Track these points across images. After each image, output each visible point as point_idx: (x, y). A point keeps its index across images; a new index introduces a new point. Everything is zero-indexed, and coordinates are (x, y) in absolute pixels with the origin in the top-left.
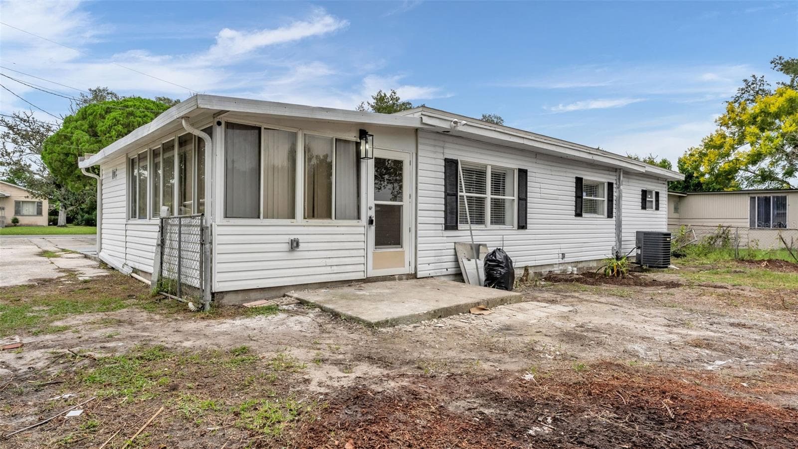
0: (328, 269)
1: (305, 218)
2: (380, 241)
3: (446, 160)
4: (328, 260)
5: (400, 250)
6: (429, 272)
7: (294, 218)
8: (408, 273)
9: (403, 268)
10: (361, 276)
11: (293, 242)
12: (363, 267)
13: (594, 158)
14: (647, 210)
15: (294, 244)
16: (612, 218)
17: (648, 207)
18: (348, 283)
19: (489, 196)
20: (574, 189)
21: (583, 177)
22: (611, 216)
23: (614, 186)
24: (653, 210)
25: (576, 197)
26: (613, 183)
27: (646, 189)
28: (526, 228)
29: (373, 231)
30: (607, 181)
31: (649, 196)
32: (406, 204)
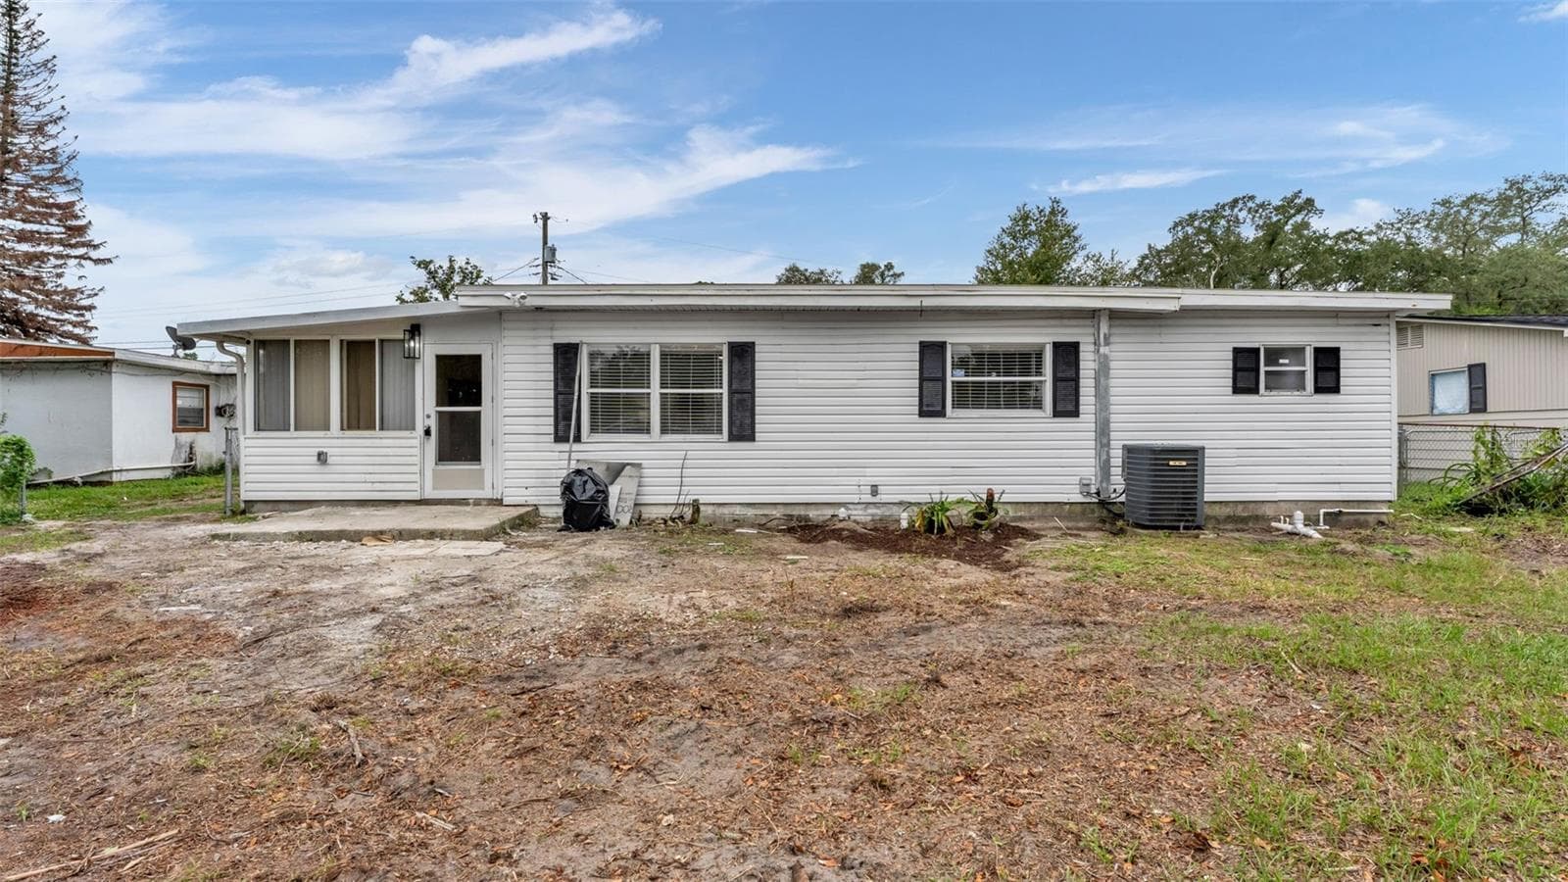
0: (369, 486)
1: (342, 429)
2: (446, 455)
3: (557, 347)
4: (368, 476)
5: (478, 467)
6: (526, 498)
7: (329, 430)
8: (490, 497)
9: (481, 492)
10: (416, 496)
11: (320, 455)
12: (416, 486)
13: (928, 302)
14: (1266, 394)
15: (322, 458)
16: (1078, 416)
17: (1267, 388)
18: (395, 503)
19: (655, 391)
20: (917, 365)
21: (949, 340)
22: (1075, 413)
23: (1082, 348)
24: (1304, 393)
25: (922, 380)
26: (1078, 343)
27: (1256, 345)
28: (753, 439)
29: (432, 444)
30: (1051, 339)
31: (1281, 361)
32: (485, 409)
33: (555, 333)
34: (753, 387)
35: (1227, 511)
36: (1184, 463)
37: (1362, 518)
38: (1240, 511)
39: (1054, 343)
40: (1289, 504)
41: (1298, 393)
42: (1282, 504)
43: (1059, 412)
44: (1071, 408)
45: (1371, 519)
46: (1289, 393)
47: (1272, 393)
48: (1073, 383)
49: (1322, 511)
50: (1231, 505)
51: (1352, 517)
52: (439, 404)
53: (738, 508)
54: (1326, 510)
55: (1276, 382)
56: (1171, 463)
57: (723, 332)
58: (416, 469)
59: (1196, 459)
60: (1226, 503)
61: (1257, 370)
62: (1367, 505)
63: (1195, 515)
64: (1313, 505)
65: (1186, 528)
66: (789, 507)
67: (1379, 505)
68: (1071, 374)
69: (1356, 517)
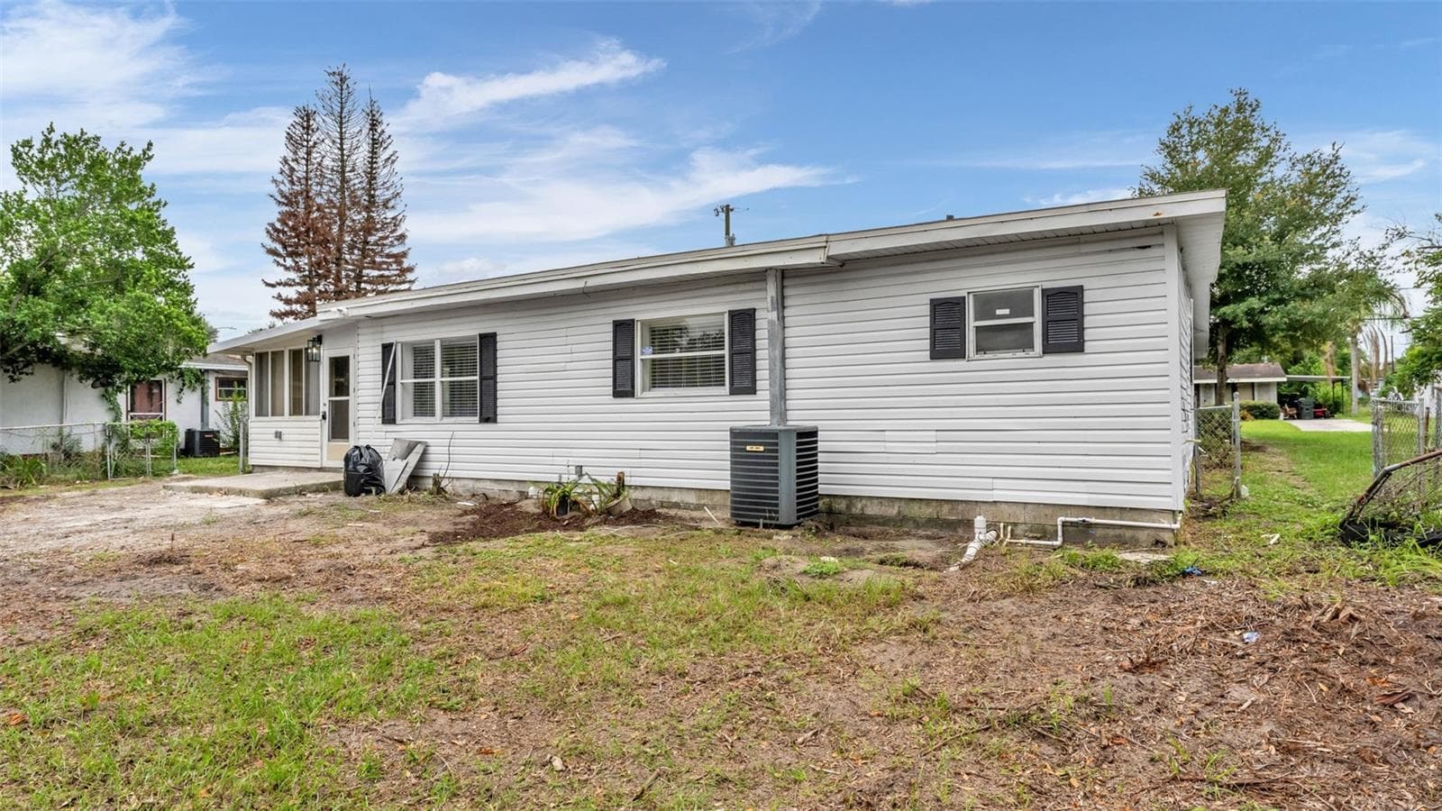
0: (299, 457)
1: (289, 414)
2: (332, 434)
3: (383, 346)
4: (299, 449)
5: (348, 443)
7: (284, 415)
10: (318, 465)
11: (276, 433)
12: (319, 457)
13: (592, 282)
14: (977, 357)
15: (279, 435)
16: (755, 393)
17: (979, 349)
18: (309, 469)
19: (438, 379)
20: (610, 345)
21: (637, 317)
22: (752, 390)
23: (758, 315)
24: (1032, 354)
25: (615, 361)
26: (755, 310)
27: (963, 293)
28: (495, 421)
29: (326, 424)
30: (726, 308)
31: (999, 312)
32: (351, 398)
33: (385, 335)
34: (496, 374)
35: (928, 511)
36: (762, 448)
37: (1128, 533)
38: (945, 512)
39: (731, 312)
40: (1014, 507)
41: (1023, 354)
42: (1003, 506)
43: (737, 388)
44: (747, 384)
45: (1142, 536)
46: (1010, 355)
47: (986, 356)
48: (749, 356)
49: (1060, 520)
50: (934, 504)
51: (1111, 532)
52: (331, 395)
53: (488, 483)
54: (1063, 519)
55: (992, 340)
56: (748, 448)
57: (474, 326)
58: (318, 444)
59: (777, 444)
60: (928, 501)
61: (961, 328)
62: (1135, 515)
63: (776, 512)
64: (1049, 511)
65: (766, 526)
66: (522, 485)
67: (1155, 516)
68: (745, 346)
69: (1118, 532)
